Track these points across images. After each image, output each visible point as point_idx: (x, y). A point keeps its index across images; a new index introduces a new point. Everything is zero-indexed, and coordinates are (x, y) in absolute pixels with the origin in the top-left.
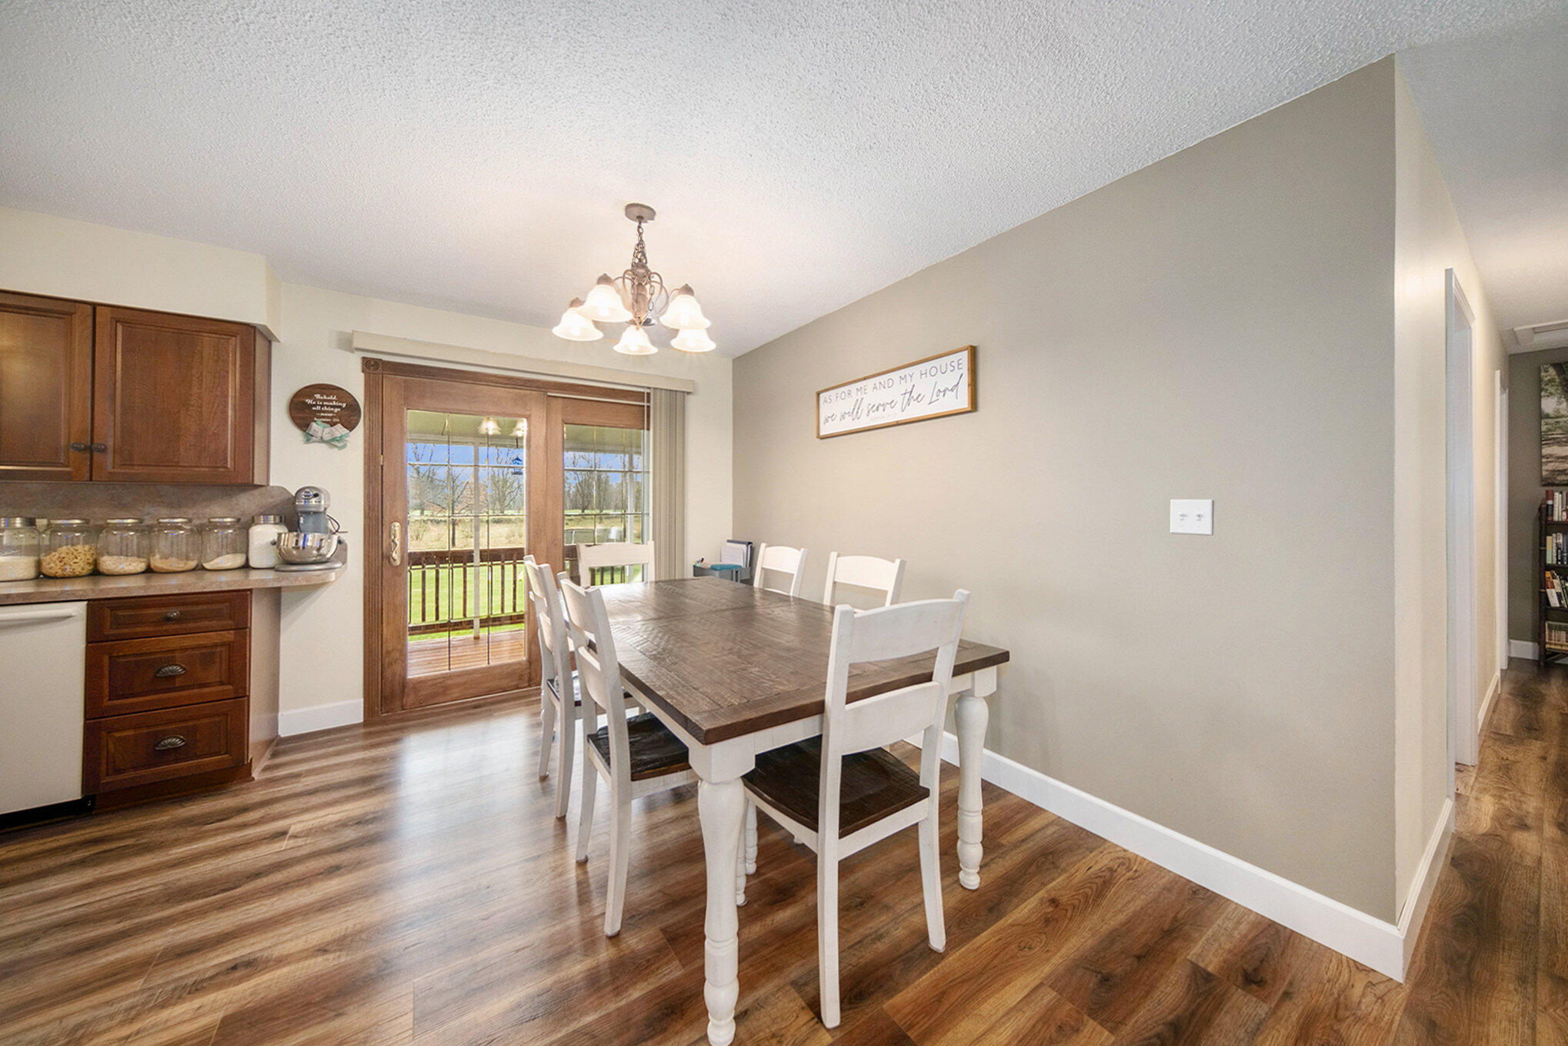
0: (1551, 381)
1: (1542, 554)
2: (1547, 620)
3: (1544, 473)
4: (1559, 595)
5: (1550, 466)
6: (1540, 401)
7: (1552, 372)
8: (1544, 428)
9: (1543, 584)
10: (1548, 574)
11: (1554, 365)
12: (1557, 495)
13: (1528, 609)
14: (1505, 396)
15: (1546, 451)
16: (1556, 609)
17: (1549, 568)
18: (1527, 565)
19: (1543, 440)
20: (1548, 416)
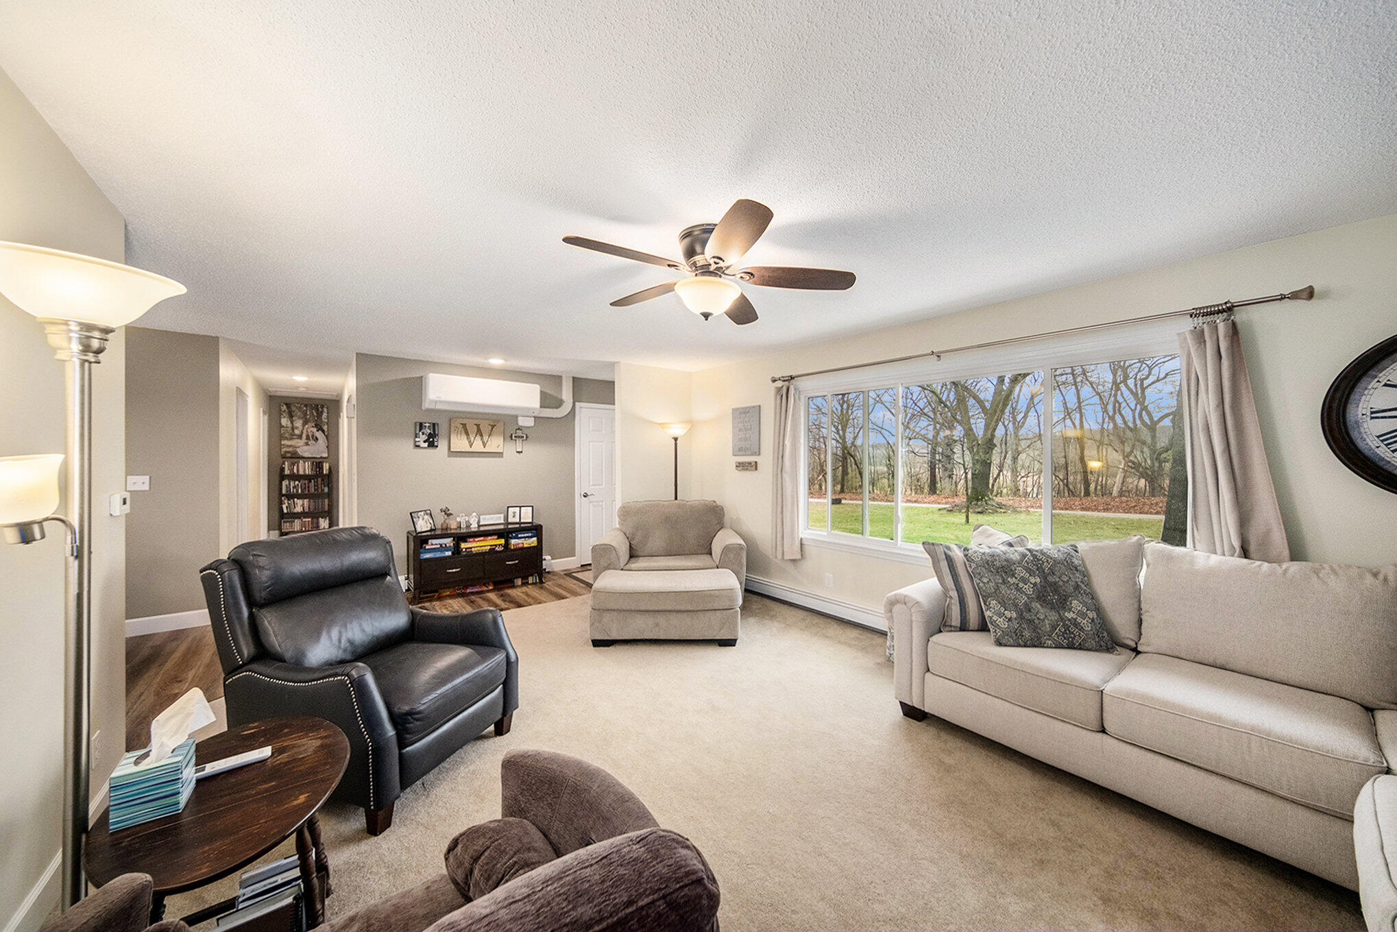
0: (285, 411)
1: (281, 489)
2: (283, 519)
3: (283, 453)
4: (287, 507)
5: (283, 450)
6: (280, 420)
7: (285, 407)
8: (282, 432)
9: (281, 503)
10: (283, 498)
11: (286, 404)
12: (286, 463)
13: (276, 515)
14: (266, 417)
15: (283, 442)
16: (285, 514)
17: (283, 495)
18: (276, 494)
19: (282, 437)
20: (283, 427)
